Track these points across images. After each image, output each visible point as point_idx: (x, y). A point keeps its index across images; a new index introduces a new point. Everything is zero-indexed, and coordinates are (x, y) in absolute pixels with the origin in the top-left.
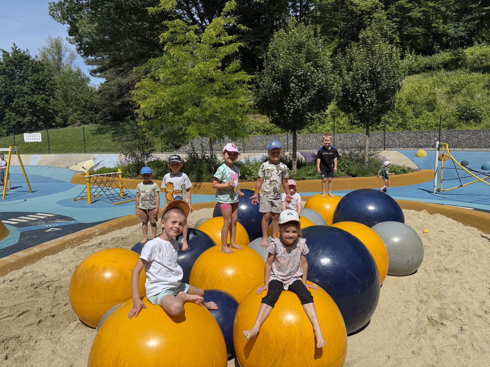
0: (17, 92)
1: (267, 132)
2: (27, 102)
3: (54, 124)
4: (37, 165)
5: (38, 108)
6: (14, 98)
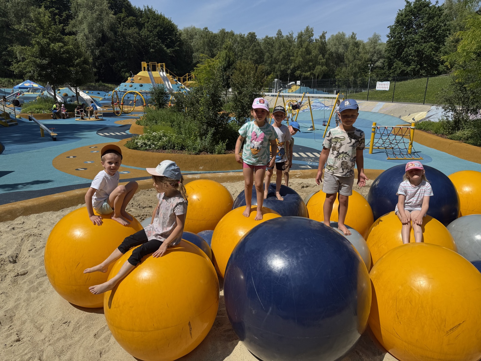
0: (409, 41)
3: (436, 72)
4: (377, 112)
5: (424, 56)
6: (405, 47)
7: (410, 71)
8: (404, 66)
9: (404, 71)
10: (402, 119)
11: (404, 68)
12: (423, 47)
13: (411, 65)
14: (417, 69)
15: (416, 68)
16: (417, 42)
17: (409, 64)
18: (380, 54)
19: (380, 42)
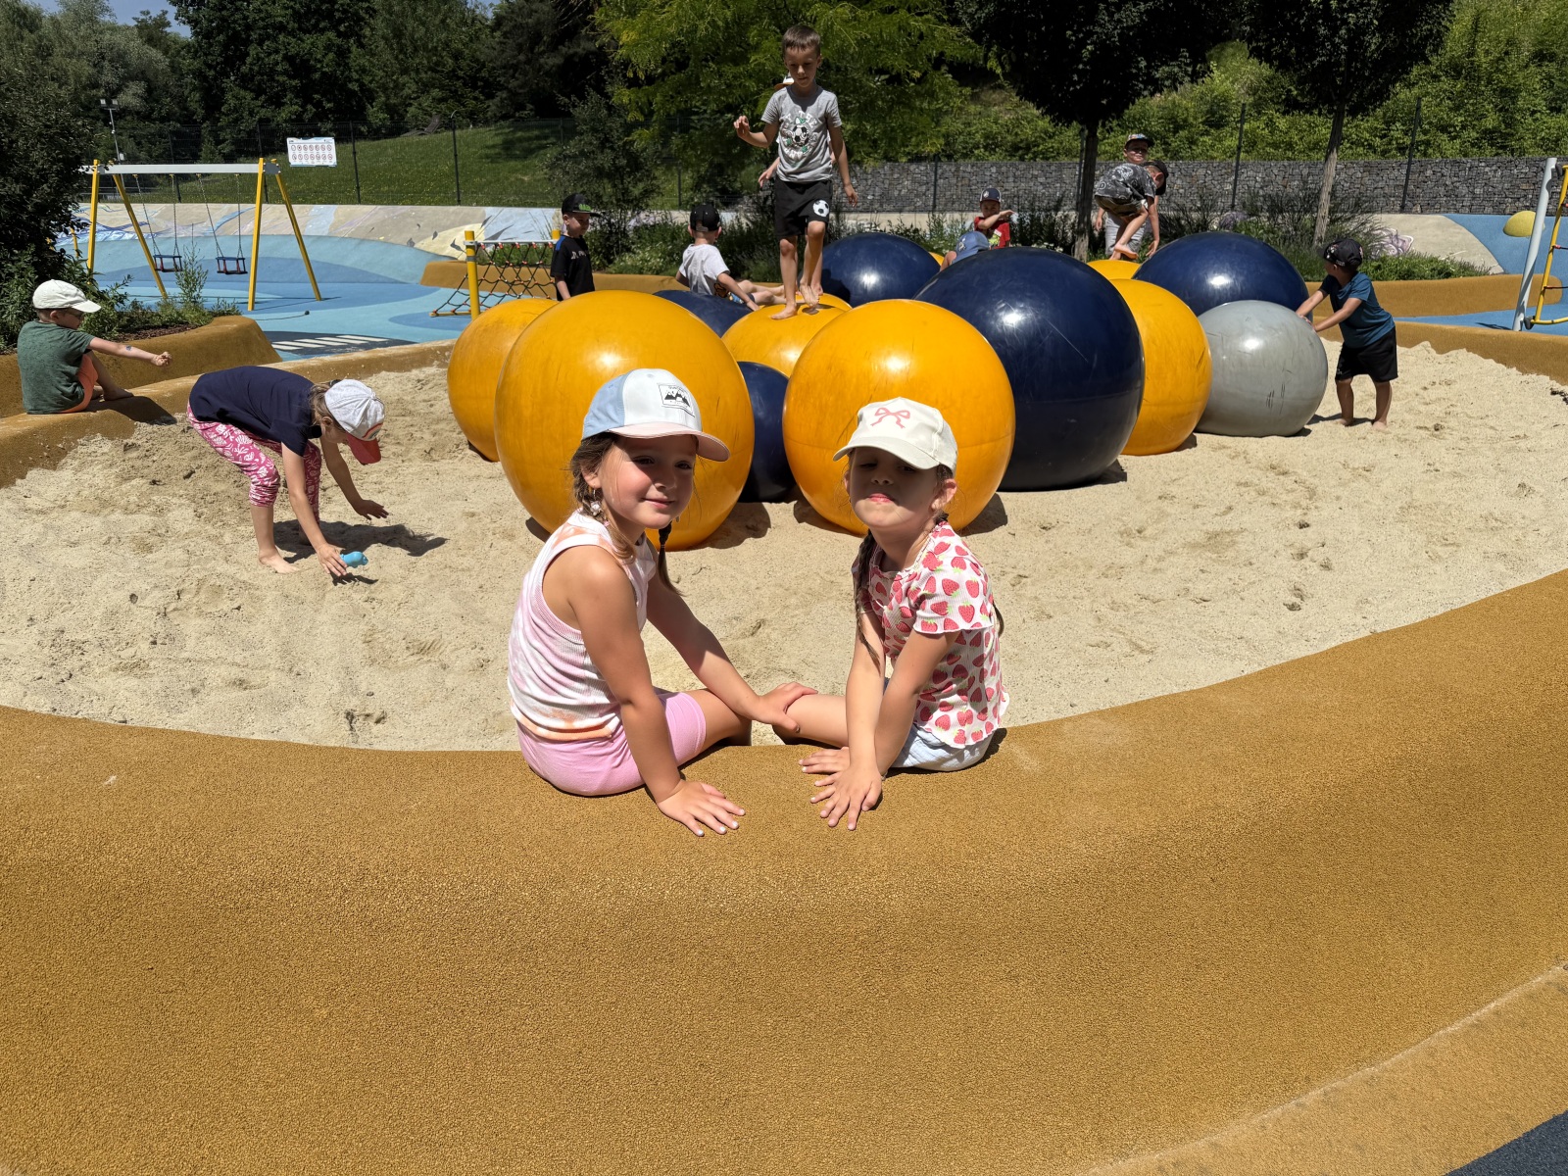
0: (256, 21)
1: (1020, 152)
2: (286, 58)
3: (364, 128)
4: (326, 233)
5: (317, 76)
6: (247, 42)
7: (286, 121)
8: (262, 106)
9: (268, 120)
10: (422, 247)
11: (264, 113)
12: (306, 46)
13: (284, 104)
14: (306, 117)
15: (303, 112)
16: (281, 28)
17: (276, 101)
18: (125, 65)
19: (106, 18)
